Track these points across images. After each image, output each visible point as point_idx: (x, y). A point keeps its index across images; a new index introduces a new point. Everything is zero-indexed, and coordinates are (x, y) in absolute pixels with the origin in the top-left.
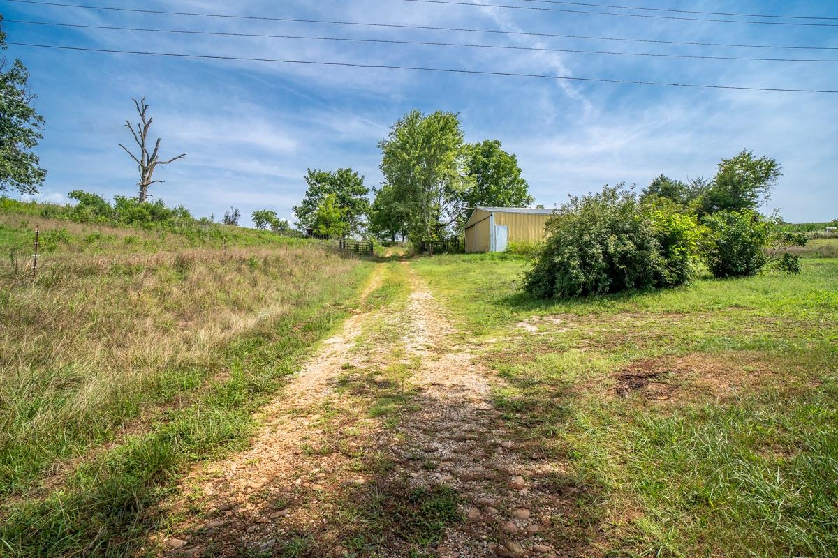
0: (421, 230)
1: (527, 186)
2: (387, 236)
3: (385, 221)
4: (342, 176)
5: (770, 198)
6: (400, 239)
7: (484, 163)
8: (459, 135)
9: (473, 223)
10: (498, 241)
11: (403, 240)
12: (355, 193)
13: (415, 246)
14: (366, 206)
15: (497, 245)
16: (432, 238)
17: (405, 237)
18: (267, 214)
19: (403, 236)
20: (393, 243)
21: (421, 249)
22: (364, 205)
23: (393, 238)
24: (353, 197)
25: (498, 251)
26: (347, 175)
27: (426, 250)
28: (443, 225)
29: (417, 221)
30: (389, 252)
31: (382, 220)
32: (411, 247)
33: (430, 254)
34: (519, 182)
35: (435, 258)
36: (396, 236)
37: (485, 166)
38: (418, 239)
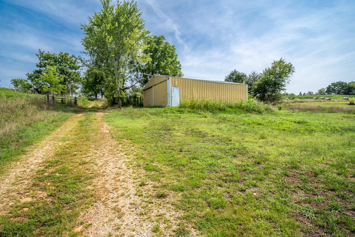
0: (113, 89)
1: (180, 66)
2: (92, 95)
3: (91, 86)
4: (62, 56)
5: (289, 82)
6: (100, 97)
7: (155, 48)
8: (141, 23)
9: (150, 86)
10: (173, 99)
11: (102, 97)
12: (72, 68)
13: (109, 101)
14: (78, 76)
15: (173, 102)
16: (122, 95)
17: (103, 96)
18: (21, 81)
19: (102, 95)
20: (96, 99)
21: (114, 103)
22: (76, 75)
23: (96, 96)
24: (70, 71)
25: (173, 106)
26: (66, 56)
27: (116, 104)
28: (127, 88)
29: (109, 82)
30: (92, 104)
31: (89, 86)
32: (106, 101)
33: (119, 107)
34: (176, 62)
35: (124, 110)
36: (98, 95)
37: (156, 50)
38: (110, 96)
